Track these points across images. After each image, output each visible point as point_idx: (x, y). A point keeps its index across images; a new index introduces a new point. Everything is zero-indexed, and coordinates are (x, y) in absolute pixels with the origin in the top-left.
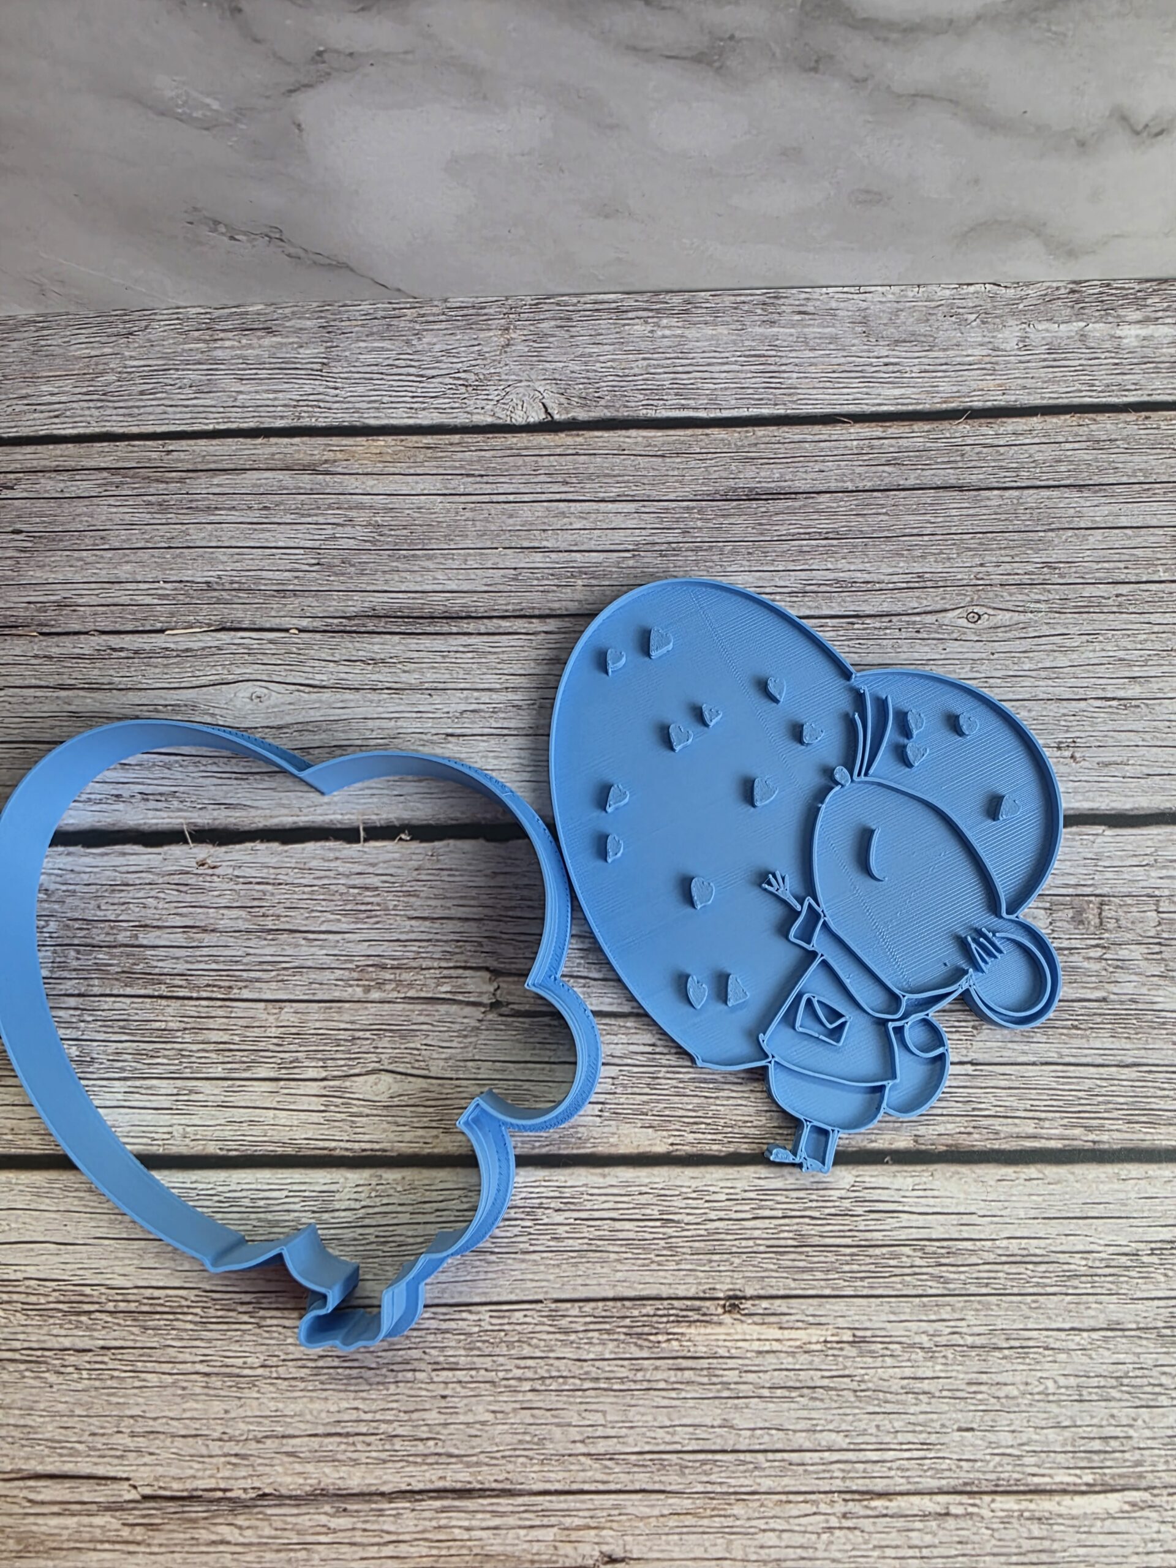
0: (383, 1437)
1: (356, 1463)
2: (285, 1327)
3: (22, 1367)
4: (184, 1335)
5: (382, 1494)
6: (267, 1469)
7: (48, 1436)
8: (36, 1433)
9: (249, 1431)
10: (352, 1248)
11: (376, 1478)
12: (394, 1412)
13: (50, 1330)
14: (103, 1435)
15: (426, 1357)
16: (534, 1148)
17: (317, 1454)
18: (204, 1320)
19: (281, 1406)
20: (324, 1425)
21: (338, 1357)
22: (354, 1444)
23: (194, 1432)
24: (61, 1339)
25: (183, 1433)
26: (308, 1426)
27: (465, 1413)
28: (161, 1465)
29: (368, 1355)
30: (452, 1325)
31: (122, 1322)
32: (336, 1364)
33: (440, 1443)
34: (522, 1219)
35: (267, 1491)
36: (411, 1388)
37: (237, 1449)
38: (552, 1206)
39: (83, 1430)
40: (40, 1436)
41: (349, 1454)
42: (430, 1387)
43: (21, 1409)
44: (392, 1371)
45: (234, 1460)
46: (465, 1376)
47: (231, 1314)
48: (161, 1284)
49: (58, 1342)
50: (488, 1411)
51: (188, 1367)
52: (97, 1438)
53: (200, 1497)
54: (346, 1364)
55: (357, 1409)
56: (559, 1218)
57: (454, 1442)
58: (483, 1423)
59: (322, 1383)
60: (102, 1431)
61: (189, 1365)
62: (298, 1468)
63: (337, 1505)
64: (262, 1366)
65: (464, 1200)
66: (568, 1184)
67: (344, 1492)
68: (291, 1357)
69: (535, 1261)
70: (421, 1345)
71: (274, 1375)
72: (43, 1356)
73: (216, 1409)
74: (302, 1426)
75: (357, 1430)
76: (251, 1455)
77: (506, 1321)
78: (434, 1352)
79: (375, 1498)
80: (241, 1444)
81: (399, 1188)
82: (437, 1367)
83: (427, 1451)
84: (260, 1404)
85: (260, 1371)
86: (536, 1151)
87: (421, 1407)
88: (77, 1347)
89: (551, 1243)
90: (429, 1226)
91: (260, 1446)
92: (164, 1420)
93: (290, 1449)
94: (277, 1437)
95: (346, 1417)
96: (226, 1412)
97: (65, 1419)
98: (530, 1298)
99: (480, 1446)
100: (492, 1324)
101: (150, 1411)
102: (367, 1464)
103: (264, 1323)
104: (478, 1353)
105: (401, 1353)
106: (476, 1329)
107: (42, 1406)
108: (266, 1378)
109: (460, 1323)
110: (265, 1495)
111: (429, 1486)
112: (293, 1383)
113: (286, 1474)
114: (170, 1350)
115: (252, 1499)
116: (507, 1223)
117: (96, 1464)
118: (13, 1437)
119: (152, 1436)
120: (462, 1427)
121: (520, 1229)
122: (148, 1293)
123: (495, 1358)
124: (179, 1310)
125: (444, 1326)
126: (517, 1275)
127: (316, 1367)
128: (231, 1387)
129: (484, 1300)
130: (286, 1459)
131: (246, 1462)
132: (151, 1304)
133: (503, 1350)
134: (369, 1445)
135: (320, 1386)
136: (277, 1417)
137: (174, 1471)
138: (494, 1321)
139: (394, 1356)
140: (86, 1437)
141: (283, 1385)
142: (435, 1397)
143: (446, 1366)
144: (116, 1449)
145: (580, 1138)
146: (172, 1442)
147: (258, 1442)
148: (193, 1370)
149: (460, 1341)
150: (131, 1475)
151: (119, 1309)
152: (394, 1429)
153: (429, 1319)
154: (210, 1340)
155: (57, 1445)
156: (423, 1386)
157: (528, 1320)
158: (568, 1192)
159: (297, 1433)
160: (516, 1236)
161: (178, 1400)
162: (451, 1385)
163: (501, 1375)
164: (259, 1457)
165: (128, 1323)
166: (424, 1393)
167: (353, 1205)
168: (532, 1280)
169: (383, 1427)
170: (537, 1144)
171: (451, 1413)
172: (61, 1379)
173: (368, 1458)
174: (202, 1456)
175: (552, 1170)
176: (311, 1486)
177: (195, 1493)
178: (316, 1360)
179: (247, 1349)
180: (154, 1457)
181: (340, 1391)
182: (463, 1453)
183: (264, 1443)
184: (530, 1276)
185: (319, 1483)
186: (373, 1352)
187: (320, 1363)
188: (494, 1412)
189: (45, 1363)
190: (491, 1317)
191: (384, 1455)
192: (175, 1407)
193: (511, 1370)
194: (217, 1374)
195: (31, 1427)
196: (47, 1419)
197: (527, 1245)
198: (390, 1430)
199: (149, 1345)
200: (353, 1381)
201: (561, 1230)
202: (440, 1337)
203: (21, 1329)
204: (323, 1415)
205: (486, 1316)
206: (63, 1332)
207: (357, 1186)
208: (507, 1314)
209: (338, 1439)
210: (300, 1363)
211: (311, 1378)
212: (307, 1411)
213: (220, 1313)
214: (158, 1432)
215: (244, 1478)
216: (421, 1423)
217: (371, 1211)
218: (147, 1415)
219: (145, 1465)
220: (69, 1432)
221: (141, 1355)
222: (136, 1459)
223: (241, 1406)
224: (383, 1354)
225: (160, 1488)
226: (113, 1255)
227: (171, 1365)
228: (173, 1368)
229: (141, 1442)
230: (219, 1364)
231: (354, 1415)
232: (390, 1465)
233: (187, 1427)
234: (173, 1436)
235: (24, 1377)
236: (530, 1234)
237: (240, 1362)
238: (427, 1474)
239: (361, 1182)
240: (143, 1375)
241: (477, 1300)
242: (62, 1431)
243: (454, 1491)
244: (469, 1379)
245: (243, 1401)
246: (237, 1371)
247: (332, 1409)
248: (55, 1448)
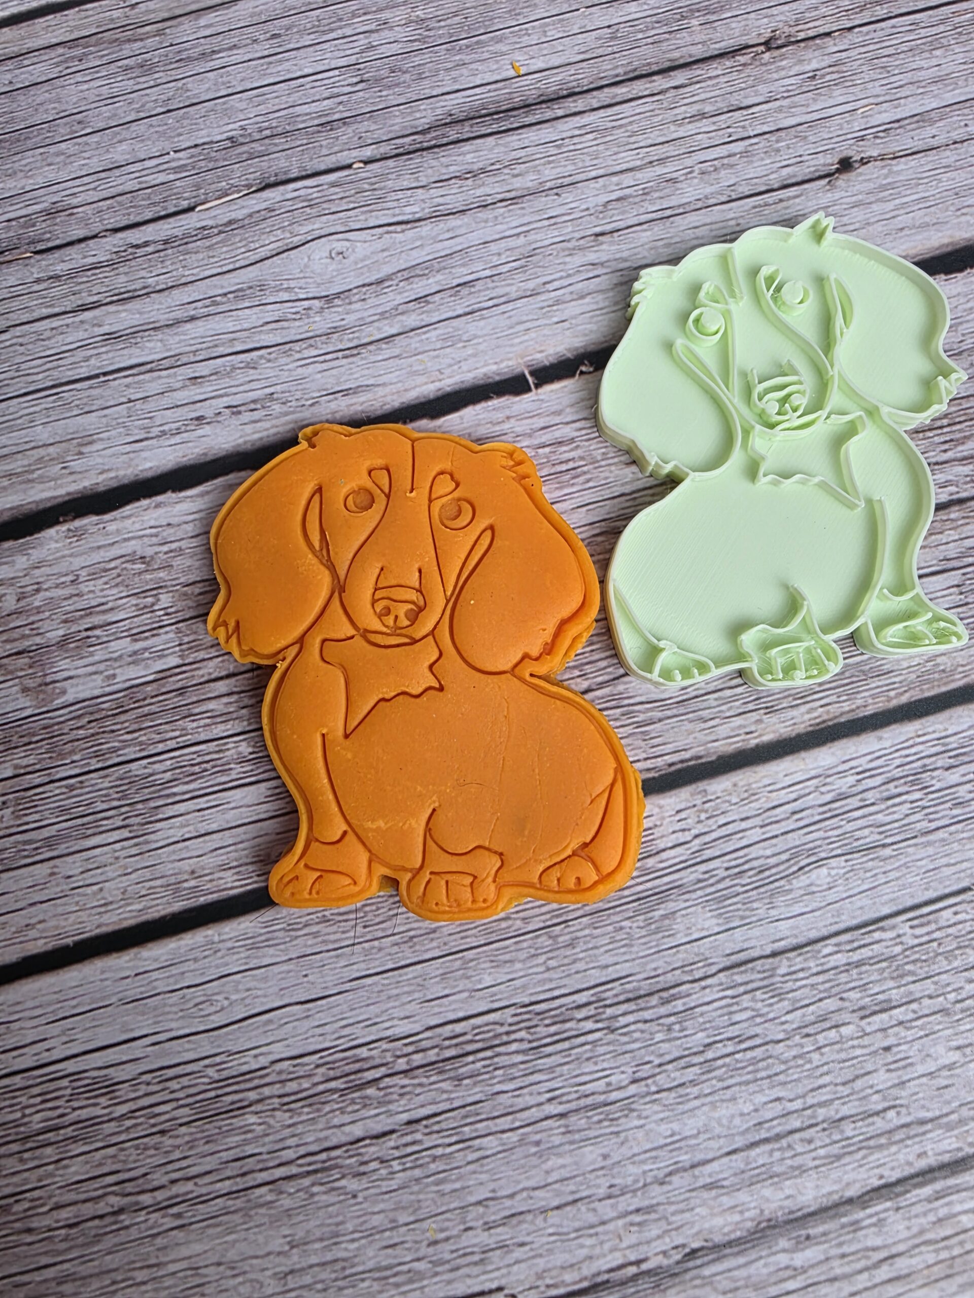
0: (825, 1125)
1: (802, 1170)
2: (646, 1022)
3: (306, 1182)
4: (514, 1071)
5: (850, 1201)
6: (687, 1215)
7: (370, 1265)
8: (353, 1266)
9: (644, 1172)
10: (699, 893)
11: (835, 1182)
12: (828, 1089)
13: (328, 1122)
14: (447, 1239)
15: (847, 1004)
16: (889, 699)
17: (746, 1176)
18: (535, 1044)
19: (675, 1126)
20: (743, 1133)
21: (729, 1039)
22: (789, 1146)
23: (571, 1198)
24: (347, 1129)
25: (556, 1203)
26: (722, 1141)
27: (923, 1061)
28: (541, 1256)
29: (766, 1025)
30: (865, 953)
31: (424, 1080)
32: (730, 1049)
33: (903, 1111)
34: (907, 793)
35: (695, 1245)
36: (842, 1050)
37: (636, 1203)
38: (939, 764)
39: (416, 1242)
40: (360, 1268)
41: (789, 1162)
42: (866, 1041)
43: (321, 1240)
44: (808, 1035)
45: (637, 1218)
46: (905, 1013)
47: (568, 1025)
48: (461, 1014)
49: (343, 1133)
50: (950, 1049)
51: (535, 1113)
52: (439, 1246)
53: (608, 1281)
54: (743, 1046)
55: (778, 1099)
56: (954, 777)
57: (922, 1102)
58: (950, 1067)
59: (721, 1080)
60: (443, 1235)
61: (534, 1110)
62: (727, 1201)
63: (794, 1234)
64: (634, 1081)
65: (823, 789)
66: (949, 732)
67: (799, 1214)
68: (668, 1058)
69: (943, 840)
70: (834, 991)
71: (653, 1089)
72: (330, 1159)
73: (590, 1158)
74: (714, 1144)
75: (789, 1128)
76: (658, 1204)
77: (933, 926)
78: (852, 995)
79: (842, 1209)
80: (639, 1193)
81: (734, 800)
82: (865, 1013)
83: (891, 1126)
84: (647, 1134)
85: (633, 1089)
86: (894, 703)
87: (862, 1071)
88: (374, 1132)
89: (955, 812)
90: (790, 835)
91: (666, 1188)
92: (525, 1194)
93: (709, 1180)
94: (685, 1170)
95: (769, 1115)
96: (605, 1157)
97: (387, 1234)
98: (955, 888)
99: (955, 1097)
100: (917, 937)
101: (501, 1188)
102: (816, 1167)
103: (618, 1025)
104: (910, 979)
105: (811, 1008)
106: (898, 949)
107: (350, 1226)
108: (643, 1097)
109: (874, 946)
110: (694, 1251)
111: (908, 1171)
112: (681, 1091)
113: (713, 1215)
114: (502, 1098)
115: (678, 1263)
116: (890, 803)
117: (449, 1282)
118: (322, 1281)
119: (514, 1221)
120: (924, 1080)
121: (909, 805)
122: (447, 1030)
123: (936, 978)
124: (497, 1042)
125: (856, 957)
126: (926, 864)
127: (705, 1062)
128: (600, 1121)
129: (895, 909)
130: (705, 1195)
131: (653, 1216)
132: (456, 1045)
133: (944, 964)
134: (810, 1141)
135: (720, 1085)
136: (675, 1143)
137: (560, 1258)
138: (918, 931)
139: (804, 1016)
140: (424, 1251)
141: (669, 1098)
142: (875, 1052)
143: (877, 1008)
144: (472, 1253)
145: (944, 671)
146: (545, 1220)
147: (662, 1184)
148: (541, 1115)
149: (884, 969)
150: (503, 1282)
151: (415, 1064)
152: (837, 1111)
153: (830, 954)
154: (551, 1069)
155: (388, 1273)
156: (855, 1042)
157: (960, 917)
158: (953, 742)
159: (710, 1156)
160: (907, 815)
161: (534, 1161)
162: (890, 1031)
163: (952, 997)
164: (670, 1203)
165: (433, 1079)
166: (858, 1052)
167: (683, 838)
168: (946, 866)
169: (822, 1113)
170: (892, 693)
171: (905, 1067)
172: (364, 1183)
173: (814, 1159)
174: (592, 1227)
175: (924, 721)
176: (752, 1220)
177: (599, 1279)
178: (703, 1052)
179: (605, 1065)
180: (527, 1248)
181: (747, 1083)
182: (937, 1113)
183: (670, 1183)
184: (944, 861)
185: (762, 1211)
186: (775, 1019)
187: (710, 1055)
188: (958, 1048)
189: (337, 1166)
190: (912, 927)
191: (835, 1149)
192: (533, 1172)
193: (961, 988)
194: (576, 1111)
195: (344, 1260)
196: (363, 1241)
197: (925, 824)
198: (833, 1113)
199: (470, 1100)
200: (761, 1065)
201: (962, 791)
202: (855, 971)
203: (287, 1132)
204: (737, 1121)
205: (905, 929)
206: (347, 1118)
207: (678, 812)
208: (931, 917)
209: (767, 1147)
210: (682, 1062)
211: (705, 1077)
212: (714, 1124)
213: (553, 1029)
214: (521, 1213)
215: (659, 1237)
216: (870, 1091)
217: (707, 838)
218: (499, 1194)
219: (517, 1262)
220: (398, 1250)
221: (466, 1117)
222: (502, 1258)
223: (622, 1143)
224: (788, 1017)
225: (548, 1286)
226: (383, 996)
227: (510, 1118)
228: (513, 1122)
229: (503, 1233)
230: (575, 1096)
231: (778, 1108)
232: (847, 1159)
233: (558, 1194)
234: (544, 1211)
235: (313, 1195)
236: (924, 808)
237: (600, 1085)
238: (901, 1156)
239: (682, 806)
240: (477, 1142)
241: (886, 911)
242: (390, 1251)
243: (942, 1167)
244: (912, 1016)
245: (623, 1135)
246: (602, 1098)
247: (746, 1111)
248: (386, 1278)
